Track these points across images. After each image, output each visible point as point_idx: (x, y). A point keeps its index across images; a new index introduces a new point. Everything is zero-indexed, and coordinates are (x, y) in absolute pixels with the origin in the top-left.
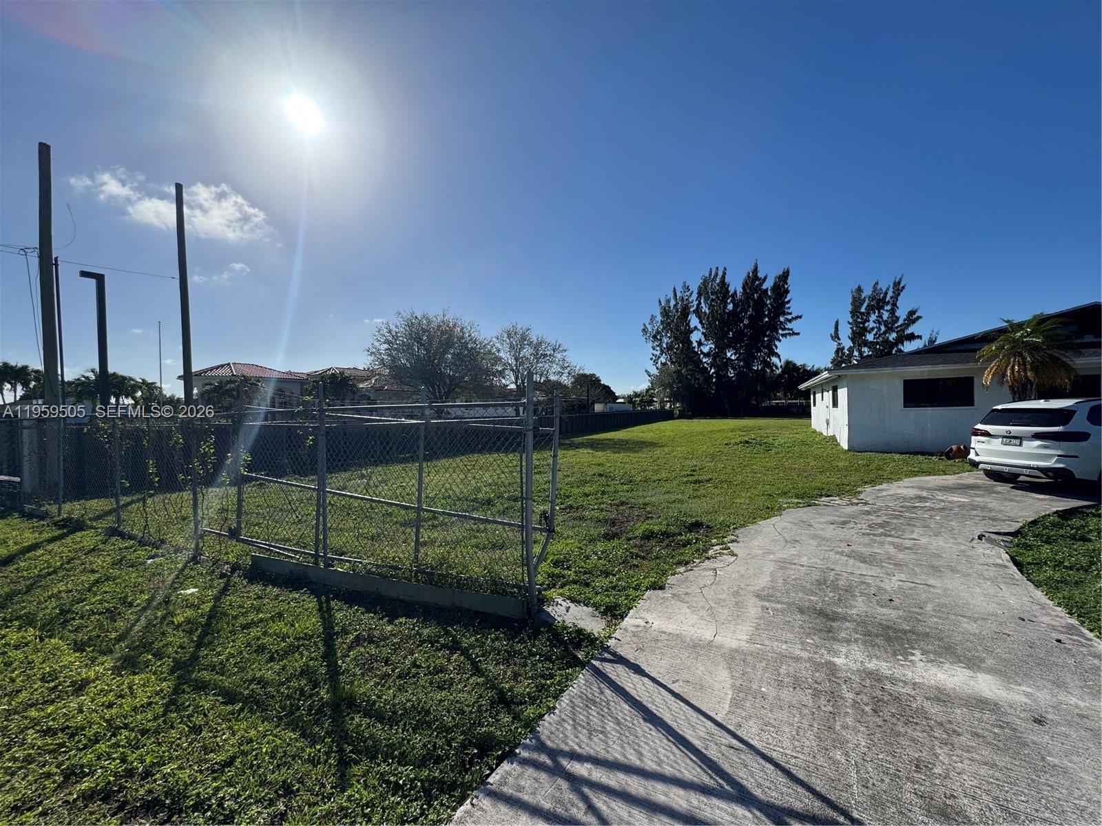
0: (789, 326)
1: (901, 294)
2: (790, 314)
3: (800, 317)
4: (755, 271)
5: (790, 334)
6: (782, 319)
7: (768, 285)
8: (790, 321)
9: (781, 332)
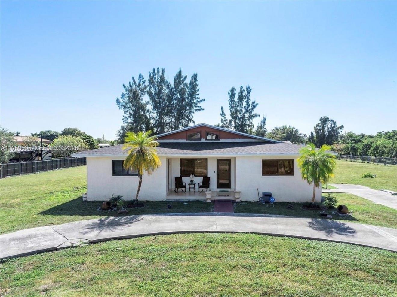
0: (199, 105)
1: (251, 93)
2: (199, 98)
3: (204, 100)
4: (180, 73)
5: (199, 110)
6: (195, 101)
7: (188, 81)
8: (199, 102)
9: (195, 108)
